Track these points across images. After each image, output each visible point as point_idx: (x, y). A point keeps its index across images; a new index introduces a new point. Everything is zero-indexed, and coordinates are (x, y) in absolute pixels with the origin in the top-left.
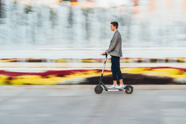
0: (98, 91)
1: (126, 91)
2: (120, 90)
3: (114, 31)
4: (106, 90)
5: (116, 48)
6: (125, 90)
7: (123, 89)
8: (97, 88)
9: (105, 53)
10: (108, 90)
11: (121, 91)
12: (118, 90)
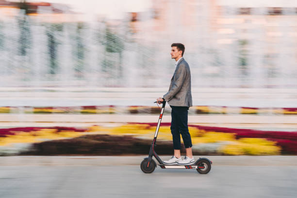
0: (147, 168)
1: (198, 170)
2: (188, 167)
3: (176, 61)
4: (163, 167)
5: (182, 90)
6: (196, 167)
7: (193, 165)
8: (146, 163)
9: (163, 99)
10: (166, 167)
11: (190, 168)
12: (184, 167)
